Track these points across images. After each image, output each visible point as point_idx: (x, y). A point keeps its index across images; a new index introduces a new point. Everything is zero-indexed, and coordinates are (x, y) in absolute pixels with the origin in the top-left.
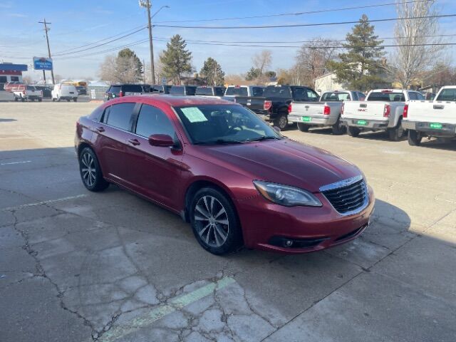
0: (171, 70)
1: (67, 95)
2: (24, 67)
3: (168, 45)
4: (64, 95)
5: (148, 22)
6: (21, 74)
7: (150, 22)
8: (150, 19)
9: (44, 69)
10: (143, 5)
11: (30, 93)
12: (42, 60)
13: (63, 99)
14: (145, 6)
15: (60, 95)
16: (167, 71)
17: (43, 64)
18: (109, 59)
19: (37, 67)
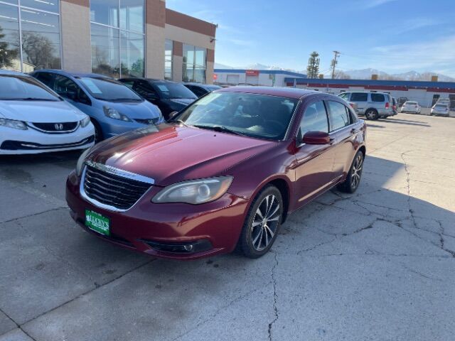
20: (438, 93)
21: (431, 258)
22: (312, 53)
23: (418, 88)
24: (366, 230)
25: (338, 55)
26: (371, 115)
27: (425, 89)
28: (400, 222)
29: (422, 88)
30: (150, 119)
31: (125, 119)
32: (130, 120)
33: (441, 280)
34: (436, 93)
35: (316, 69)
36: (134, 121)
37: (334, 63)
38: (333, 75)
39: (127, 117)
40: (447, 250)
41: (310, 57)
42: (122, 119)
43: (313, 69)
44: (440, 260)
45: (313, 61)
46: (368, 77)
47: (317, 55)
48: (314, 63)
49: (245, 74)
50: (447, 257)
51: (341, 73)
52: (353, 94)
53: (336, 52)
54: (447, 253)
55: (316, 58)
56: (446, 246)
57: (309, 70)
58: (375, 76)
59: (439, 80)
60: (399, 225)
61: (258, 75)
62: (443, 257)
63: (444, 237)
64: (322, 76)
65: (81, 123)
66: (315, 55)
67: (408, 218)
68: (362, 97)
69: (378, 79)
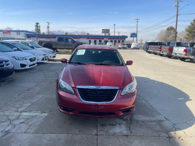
0: (191, 35)
1: (136, 47)
2: (127, 37)
3: (191, 23)
4: (135, 47)
5: (176, 14)
6: (125, 39)
7: (177, 13)
8: (178, 12)
9: (134, 37)
10: (175, 6)
11: (123, 46)
12: (134, 34)
13: (134, 48)
14: (176, 6)
15: (133, 47)
16: (188, 36)
17: (134, 35)
18: (162, 32)
19: (131, 36)
22: (36, 22)
23: (83, 38)
25: (49, 24)
27: (86, 38)
35: (39, 30)
37: (48, 27)
38: (49, 33)
43: (38, 30)
46: (64, 34)
47: (38, 24)
48: (38, 27)
49: (2, 32)
51: (52, 31)
55: (38, 25)
57: (36, 30)
61: (10, 33)
64: (43, 33)
66: (37, 24)
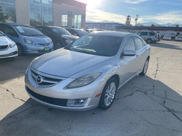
20: (179, 32)
21: (156, 112)
23: (170, 30)
24: (129, 96)
25: (138, 16)
26: (149, 41)
27: (173, 30)
28: (146, 92)
29: (172, 30)
30: (45, 44)
31: (34, 44)
32: (36, 44)
33: (158, 125)
34: (178, 32)
35: (129, 22)
36: (38, 45)
37: (136, 20)
38: (136, 25)
39: (34, 43)
40: (165, 107)
41: (127, 17)
42: (32, 44)
44: (160, 113)
45: (128, 19)
46: (150, 25)
48: (129, 20)
50: (165, 111)
51: (140, 24)
52: (142, 32)
53: (137, 15)
54: (165, 109)
56: (166, 105)
57: (127, 23)
58: (153, 25)
59: (179, 26)
60: (146, 94)
61: (105, 25)
62: (162, 111)
63: (166, 100)
64: (131, 25)
65: (10, 46)
66: (129, 16)
67: (151, 90)
68: (145, 34)
69: (154, 26)
